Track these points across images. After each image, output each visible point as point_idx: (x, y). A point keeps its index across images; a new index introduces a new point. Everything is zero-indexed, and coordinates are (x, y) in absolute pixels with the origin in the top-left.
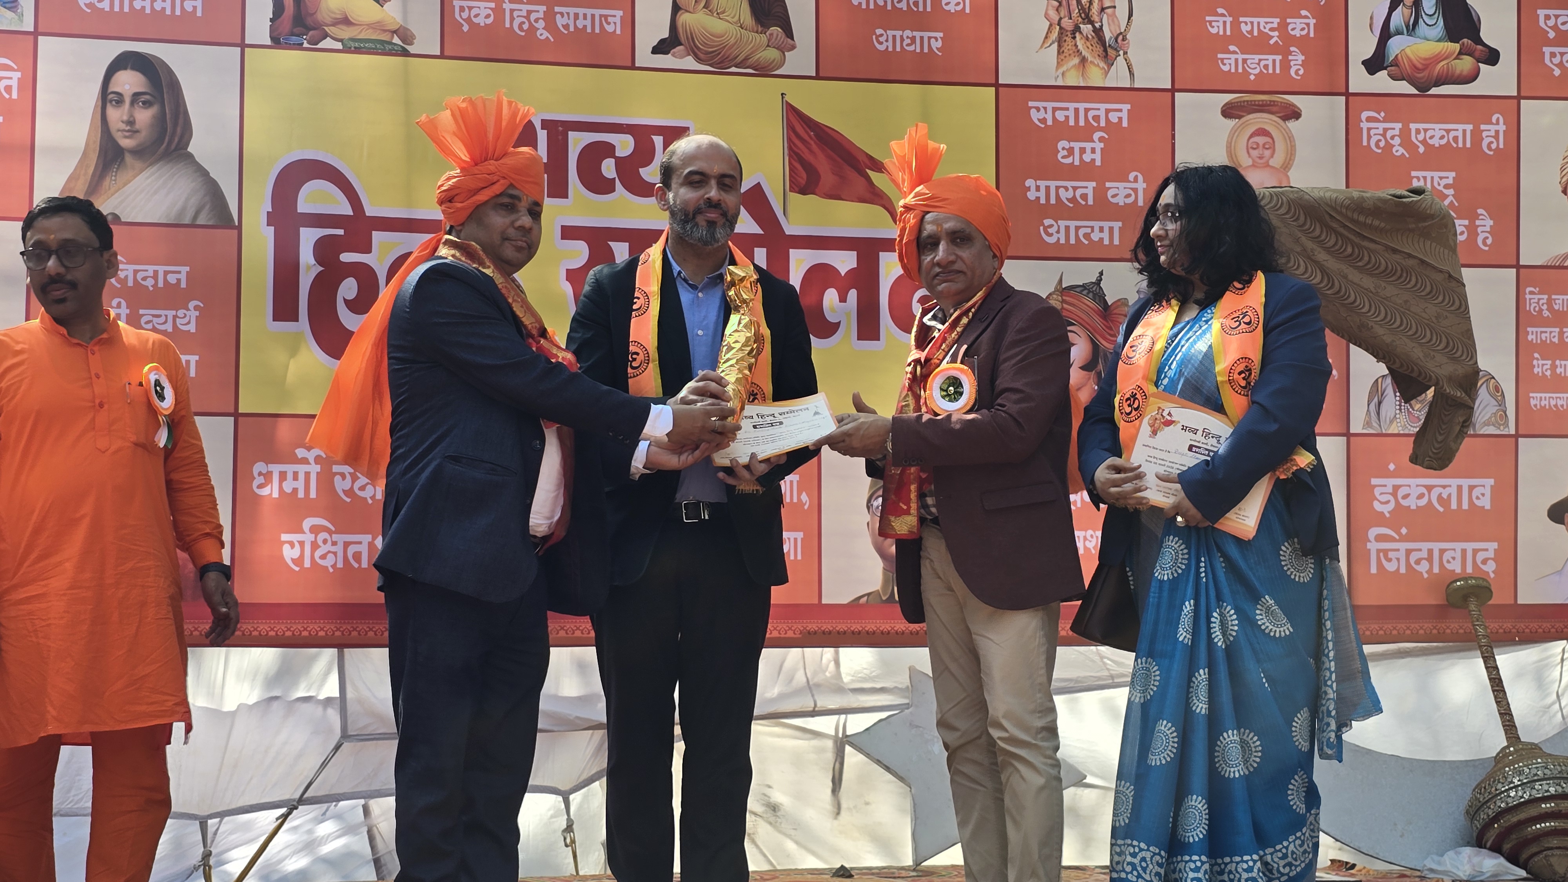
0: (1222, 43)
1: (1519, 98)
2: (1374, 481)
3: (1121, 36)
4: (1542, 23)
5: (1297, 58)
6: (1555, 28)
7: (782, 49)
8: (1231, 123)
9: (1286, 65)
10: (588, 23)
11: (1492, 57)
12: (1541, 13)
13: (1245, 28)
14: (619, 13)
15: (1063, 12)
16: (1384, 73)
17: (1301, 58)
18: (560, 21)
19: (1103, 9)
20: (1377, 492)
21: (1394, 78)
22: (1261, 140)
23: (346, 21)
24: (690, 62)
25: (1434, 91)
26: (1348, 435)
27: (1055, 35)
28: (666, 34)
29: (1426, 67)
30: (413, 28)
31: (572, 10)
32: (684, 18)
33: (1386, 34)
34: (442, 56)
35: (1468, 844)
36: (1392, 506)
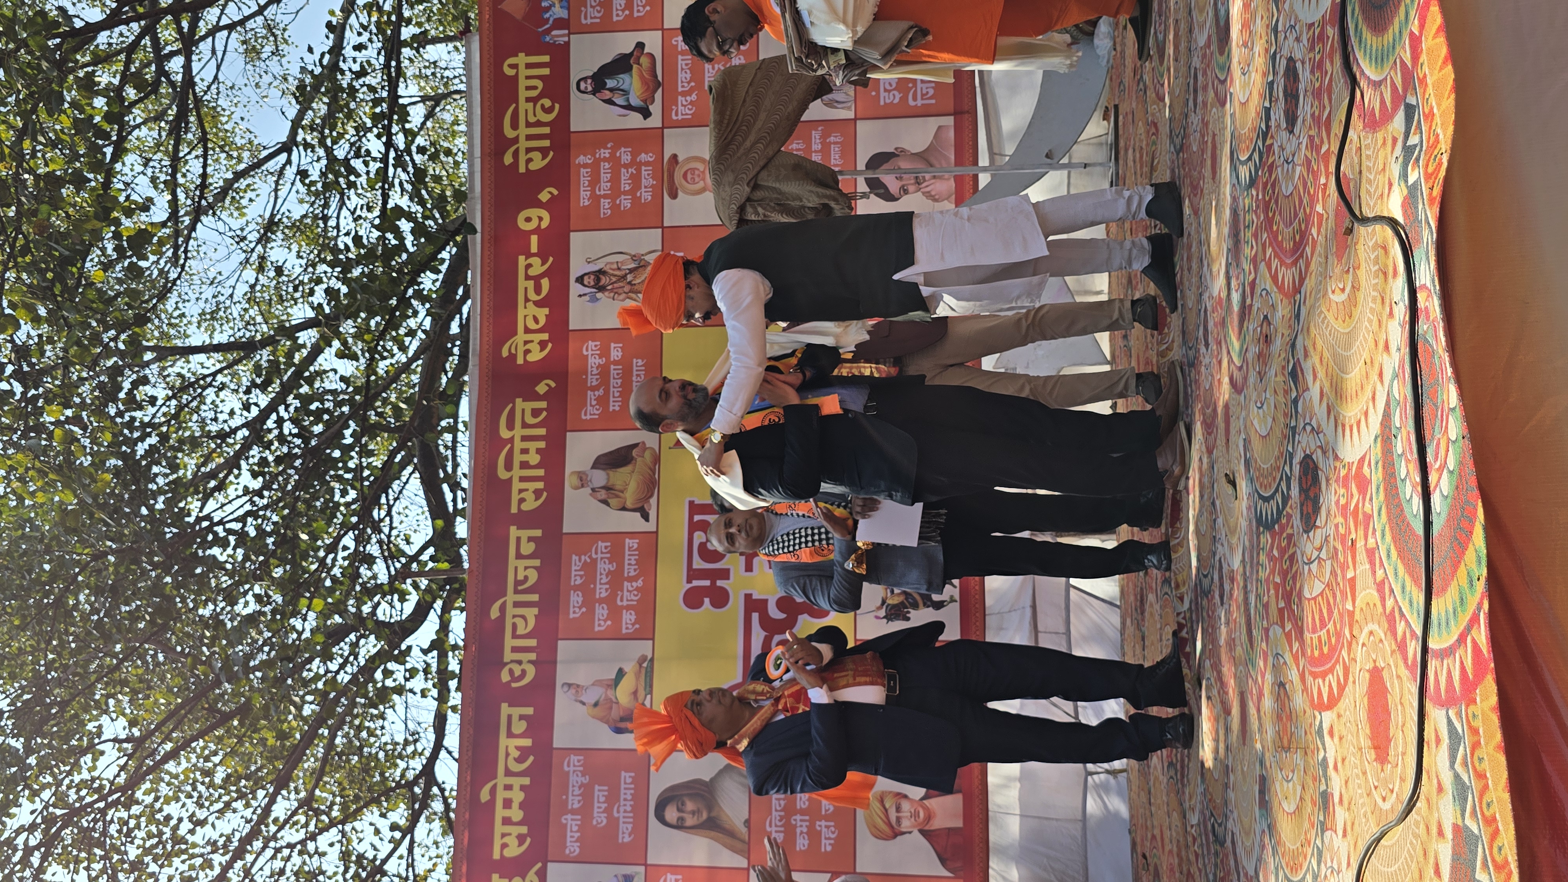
0: (636, 200)
1: (663, 29)
2: (882, 103)
3: (634, 258)
4: (621, 18)
5: (643, 157)
6: (623, 11)
7: (645, 449)
8: (680, 193)
9: (647, 164)
10: (633, 558)
11: (640, 46)
12: (615, 19)
13: (627, 188)
14: (627, 540)
15: (620, 291)
16: (651, 108)
17: (643, 155)
18: (632, 574)
19: (619, 269)
20: (888, 101)
21: (653, 101)
22: (689, 176)
23: (635, 693)
24: (653, 501)
25: (660, 78)
26: (855, 120)
27: (633, 295)
28: (638, 514)
29: (647, 84)
30: (638, 655)
31: (626, 567)
32: (629, 505)
33: (629, 107)
34: (653, 639)
35: (1092, 40)
36: (896, 93)
